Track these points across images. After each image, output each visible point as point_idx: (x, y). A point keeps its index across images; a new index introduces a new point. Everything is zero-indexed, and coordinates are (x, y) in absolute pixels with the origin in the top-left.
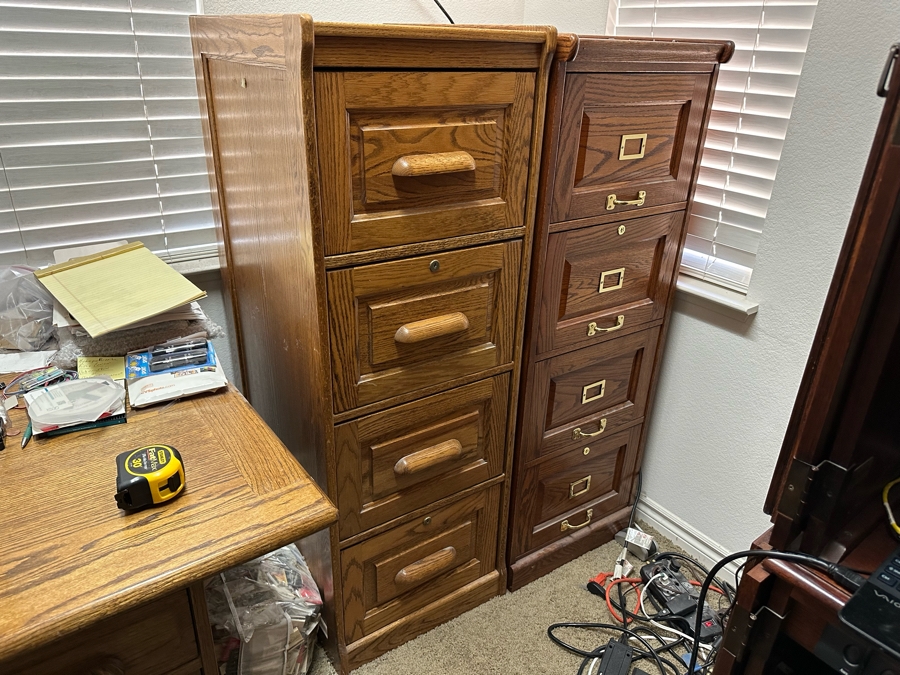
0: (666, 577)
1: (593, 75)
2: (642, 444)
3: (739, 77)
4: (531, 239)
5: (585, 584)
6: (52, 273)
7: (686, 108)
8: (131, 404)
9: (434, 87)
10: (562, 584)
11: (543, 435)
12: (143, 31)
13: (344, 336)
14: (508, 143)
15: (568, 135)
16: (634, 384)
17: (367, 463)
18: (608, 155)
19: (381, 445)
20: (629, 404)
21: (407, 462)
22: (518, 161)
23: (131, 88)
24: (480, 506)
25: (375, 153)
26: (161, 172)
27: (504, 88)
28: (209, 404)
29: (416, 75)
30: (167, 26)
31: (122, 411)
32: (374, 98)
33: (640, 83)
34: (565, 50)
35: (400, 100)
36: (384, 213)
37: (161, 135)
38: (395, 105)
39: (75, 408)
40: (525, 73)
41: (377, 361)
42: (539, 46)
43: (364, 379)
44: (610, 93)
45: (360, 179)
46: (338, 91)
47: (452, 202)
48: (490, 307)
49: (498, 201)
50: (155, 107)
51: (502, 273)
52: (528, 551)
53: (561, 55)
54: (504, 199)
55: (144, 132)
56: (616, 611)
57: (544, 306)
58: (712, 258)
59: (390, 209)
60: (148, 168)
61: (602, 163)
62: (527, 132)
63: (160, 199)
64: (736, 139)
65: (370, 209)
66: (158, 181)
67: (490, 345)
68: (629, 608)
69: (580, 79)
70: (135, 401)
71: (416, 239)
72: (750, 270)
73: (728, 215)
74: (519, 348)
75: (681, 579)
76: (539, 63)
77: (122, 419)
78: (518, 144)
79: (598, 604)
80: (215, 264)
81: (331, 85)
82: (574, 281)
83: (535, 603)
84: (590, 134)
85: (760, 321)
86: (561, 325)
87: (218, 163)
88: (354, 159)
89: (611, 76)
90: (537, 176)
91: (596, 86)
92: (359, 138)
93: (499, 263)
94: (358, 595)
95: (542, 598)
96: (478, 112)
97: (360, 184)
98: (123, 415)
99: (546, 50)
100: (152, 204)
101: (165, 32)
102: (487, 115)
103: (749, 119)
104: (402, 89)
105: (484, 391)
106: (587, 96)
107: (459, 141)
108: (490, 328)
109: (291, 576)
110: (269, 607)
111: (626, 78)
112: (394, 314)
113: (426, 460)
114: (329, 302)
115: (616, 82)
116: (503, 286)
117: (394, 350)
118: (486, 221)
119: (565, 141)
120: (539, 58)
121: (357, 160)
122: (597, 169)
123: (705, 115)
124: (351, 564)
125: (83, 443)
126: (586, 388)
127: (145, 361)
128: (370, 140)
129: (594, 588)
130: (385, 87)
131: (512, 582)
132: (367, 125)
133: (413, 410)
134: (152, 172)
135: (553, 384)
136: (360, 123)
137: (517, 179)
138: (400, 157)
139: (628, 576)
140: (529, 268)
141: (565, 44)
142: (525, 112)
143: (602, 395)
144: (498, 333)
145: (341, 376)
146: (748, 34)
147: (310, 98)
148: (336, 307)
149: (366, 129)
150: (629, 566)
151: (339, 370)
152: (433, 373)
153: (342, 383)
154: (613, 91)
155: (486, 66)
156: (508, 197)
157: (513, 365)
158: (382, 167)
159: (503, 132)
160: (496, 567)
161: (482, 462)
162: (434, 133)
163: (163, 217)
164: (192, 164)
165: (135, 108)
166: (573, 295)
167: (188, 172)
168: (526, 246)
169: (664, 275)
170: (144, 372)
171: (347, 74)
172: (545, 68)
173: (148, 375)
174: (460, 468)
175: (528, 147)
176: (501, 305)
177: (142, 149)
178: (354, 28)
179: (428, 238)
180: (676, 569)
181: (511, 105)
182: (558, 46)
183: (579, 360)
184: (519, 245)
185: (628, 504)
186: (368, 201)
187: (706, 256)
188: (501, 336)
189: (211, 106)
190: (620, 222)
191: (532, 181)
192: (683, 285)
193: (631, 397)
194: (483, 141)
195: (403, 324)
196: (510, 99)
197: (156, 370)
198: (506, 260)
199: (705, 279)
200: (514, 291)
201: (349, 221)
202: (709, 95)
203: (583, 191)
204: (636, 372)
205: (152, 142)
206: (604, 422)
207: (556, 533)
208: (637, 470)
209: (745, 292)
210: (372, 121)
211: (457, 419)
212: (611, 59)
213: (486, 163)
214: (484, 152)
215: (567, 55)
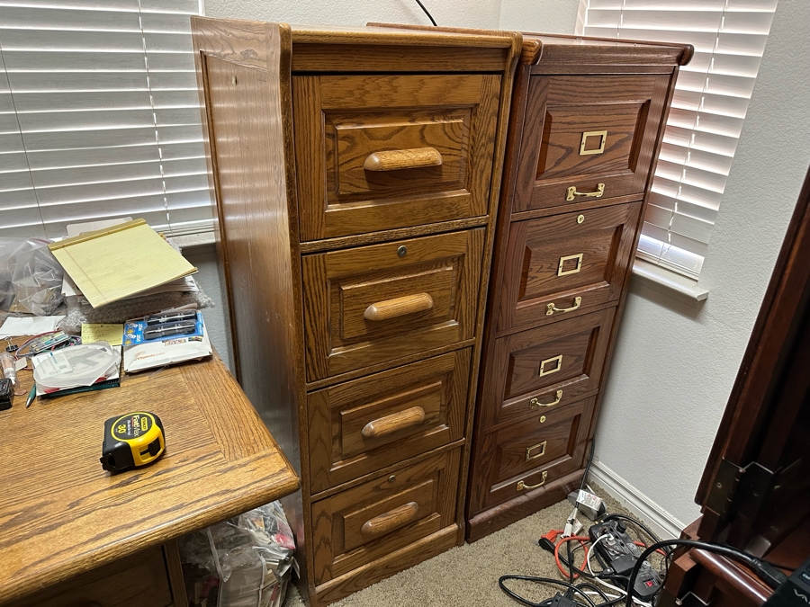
0: (612, 538)
1: (556, 77)
2: (596, 414)
3: (698, 77)
4: (494, 227)
5: (538, 540)
6: (63, 247)
7: (645, 107)
8: (125, 369)
9: (405, 89)
10: (516, 538)
11: (502, 404)
12: (150, 28)
13: (317, 313)
14: (474, 140)
15: (531, 132)
16: (590, 359)
17: (336, 427)
18: (569, 151)
19: (350, 411)
20: (585, 377)
21: (374, 426)
22: (482, 156)
23: (139, 80)
24: (441, 466)
25: (349, 150)
26: (165, 155)
27: (471, 89)
28: (194, 372)
29: (387, 78)
30: (172, 25)
31: (117, 376)
32: (348, 99)
33: (601, 84)
34: (530, 54)
35: (373, 101)
36: (355, 204)
37: (165, 122)
38: (368, 106)
39: (75, 372)
40: (491, 76)
41: (347, 336)
42: (504, 51)
43: (335, 352)
44: (572, 93)
45: (334, 173)
46: (314, 93)
47: (420, 193)
48: (454, 288)
49: (463, 193)
50: (160, 97)
51: (466, 258)
52: (485, 508)
53: (526, 59)
54: (469, 190)
55: (150, 120)
56: (564, 566)
57: (505, 287)
58: (667, 246)
59: (362, 200)
60: (153, 152)
61: (564, 158)
62: (492, 130)
63: (163, 179)
64: (693, 136)
65: (343, 199)
66: (162, 163)
67: (453, 323)
68: (577, 564)
69: (544, 81)
70: (129, 367)
71: (385, 227)
72: (702, 258)
73: (683, 206)
74: (481, 326)
75: (626, 539)
76: (505, 66)
77: (116, 383)
78: (483, 141)
79: (548, 559)
80: (211, 238)
81: (308, 88)
82: (534, 266)
83: (490, 555)
84: (552, 131)
85: (709, 306)
86: (521, 305)
87: (214, 147)
88: (329, 155)
89: (574, 78)
90: (501, 170)
91: (559, 87)
92: (334, 136)
93: (463, 248)
94: (327, 543)
95: (497, 551)
96: (446, 111)
97: (334, 177)
98: (117, 379)
99: (512, 54)
100: (156, 184)
101: (170, 30)
102: (454, 114)
103: (706, 118)
104: (375, 91)
105: (447, 364)
106: (550, 96)
107: (428, 139)
108: (454, 307)
109: (268, 522)
110: (246, 551)
111: (588, 79)
112: (364, 294)
113: (391, 426)
114: (303, 283)
115: (578, 84)
116: (467, 270)
117: (363, 326)
118: (452, 210)
119: (528, 138)
120: (505, 62)
121: (332, 156)
122: (558, 163)
123: (665, 111)
124: (320, 516)
125: (80, 404)
126: (543, 363)
127: (140, 329)
128: (344, 137)
129: (545, 544)
130: (358, 89)
131: (469, 535)
132: (341, 124)
133: (381, 380)
134: (157, 156)
135: (512, 358)
136: (335, 122)
137: (482, 172)
138: (371, 153)
139: (577, 535)
140: (491, 254)
141: (529, 49)
142: (491, 111)
143: (558, 369)
144: (461, 312)
145: (313, 349)
146: (708, 38)
147: (288, 100)
148: (310, 287)
149: (340, 128)
150: (579, 525)
151: (312, 344)
152: (400, 347)
153: (314, 355)
154: (575, 92)
155: (454, 70)
156: (472, 189)
157: (475, 341)
158: (354, 162)
159: (470, 129)
160: (455, 520)
161: (444, 428)
162: (404, 131)
163: (166, 195)
164: (192, 148)
165: (142, 98)
166: (533, 278)
167: (189, 155)
168: (489, 234)
169: (621, 259)
170: (138, 340)
171: (323, 78)
172: (510, 71)
173: (142, 343)
174: (423, 432)
175: (493, 144)
176: (464, 286)
177: (148, 134)
178: (329, 36)
179: (397, 225)
180: (623, 531)
181: (477, 105)
182: (523, 50)
183: (537, 337)
184: (482, 233)
185: (581, 468)
186: (341, 193)
187: (661, 243)
188: (464, 314)
189: (208, 97)
190: (579, 212)
191: (495, 174)
192: (638, 269)
193: (586, 371)
194: (450, 138)
195: (372, 303)
196: (477, 99)
197: (149, 338)
198: (470, 245)
199: (660, 264)
200: (477, 274)
201: (323, 210)
202: (669, 93)
203: (545, 183)
204: (592, 347)
205: (156, 128)
206: (560, 394)
207: (512, 492)
208: (591, 437)
209: (697, 279)
210: (346, 120)
211: (421, 389)
212: (573, 63)
213: (453, 158)
214: (450, 148)
215: (531, 59)
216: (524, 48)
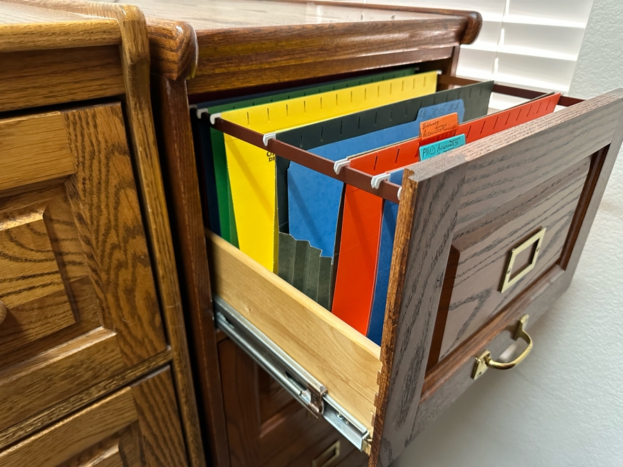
22: (121, 265)
34: (170, 54)
42: (108, 51)
49: (98, 337)
51: (142, 424)
53: (164, 67)
54: (109, 327)
62: (129, 213)
76: (119, 85)
78: (113, 239)
93: (132, 415)
99: (128, 59)
137: (130, 292)
140: (194, 397)
141: (165, 42)
142: (114, 181)
156: (117, 322)
168: (178, 375)
172: (137, 95)
175: (140, 238)
182: (154, 47)
184: (164, 376)
196: (65, 166)
198: (145, 406)
200: (175, 433)
212: (282, 61)
213: (39, 293)
214: (24, 278)
215: (175, 67)
216: (154, 43)
